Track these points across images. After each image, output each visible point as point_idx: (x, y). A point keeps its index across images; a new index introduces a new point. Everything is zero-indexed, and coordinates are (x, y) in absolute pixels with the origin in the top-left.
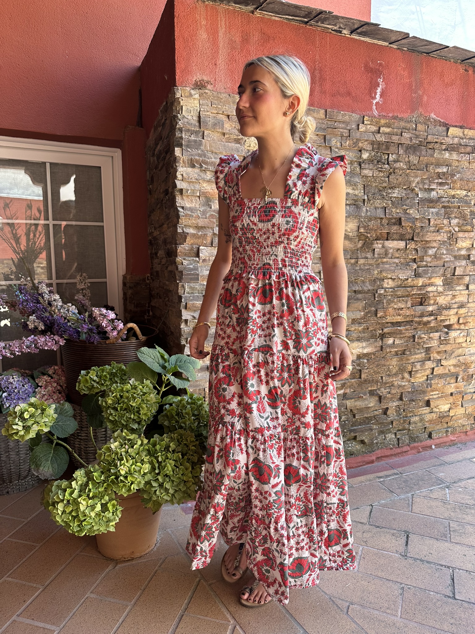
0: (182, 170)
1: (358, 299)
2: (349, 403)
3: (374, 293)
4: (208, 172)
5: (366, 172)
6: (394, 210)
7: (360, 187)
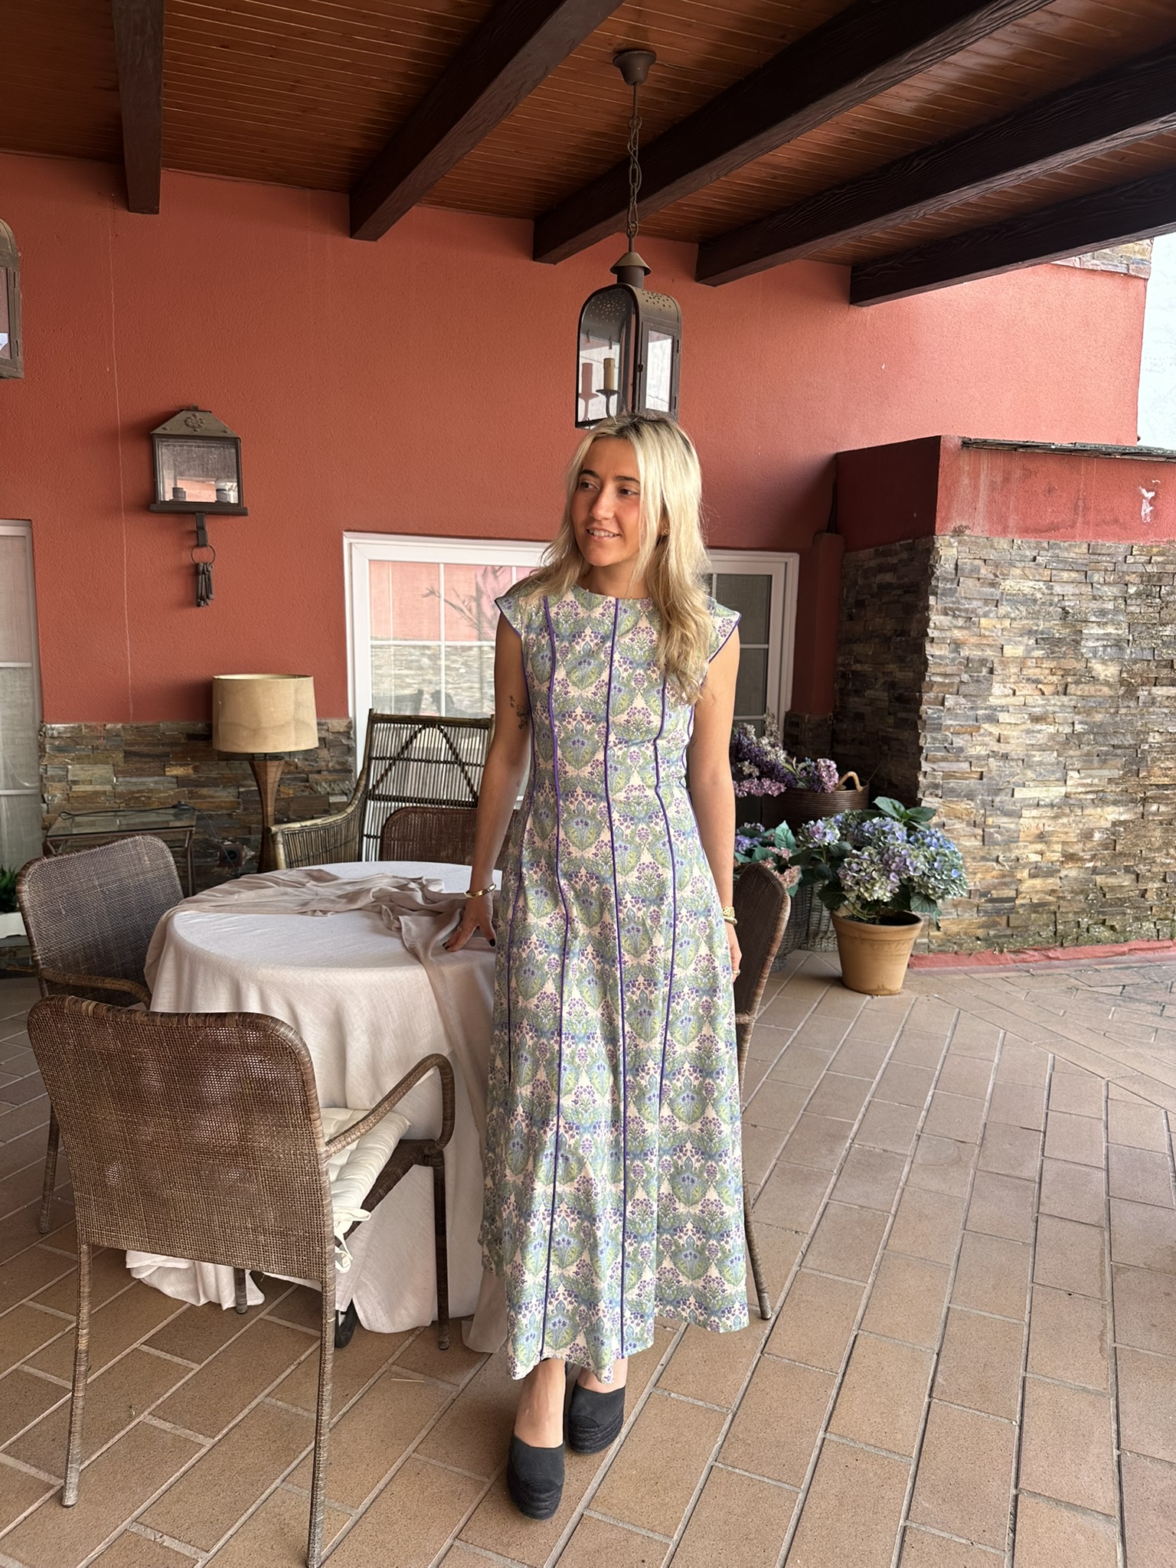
0: (936, 618)
1: (1116, 755)
2: (1099, 879)
3: (1136, 748)
4: (960, 619)
5: (1132, 608)
6: (1164, 651)
7: (1125, 625)
